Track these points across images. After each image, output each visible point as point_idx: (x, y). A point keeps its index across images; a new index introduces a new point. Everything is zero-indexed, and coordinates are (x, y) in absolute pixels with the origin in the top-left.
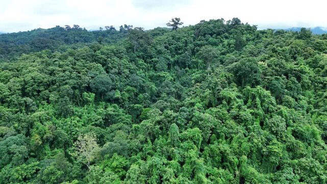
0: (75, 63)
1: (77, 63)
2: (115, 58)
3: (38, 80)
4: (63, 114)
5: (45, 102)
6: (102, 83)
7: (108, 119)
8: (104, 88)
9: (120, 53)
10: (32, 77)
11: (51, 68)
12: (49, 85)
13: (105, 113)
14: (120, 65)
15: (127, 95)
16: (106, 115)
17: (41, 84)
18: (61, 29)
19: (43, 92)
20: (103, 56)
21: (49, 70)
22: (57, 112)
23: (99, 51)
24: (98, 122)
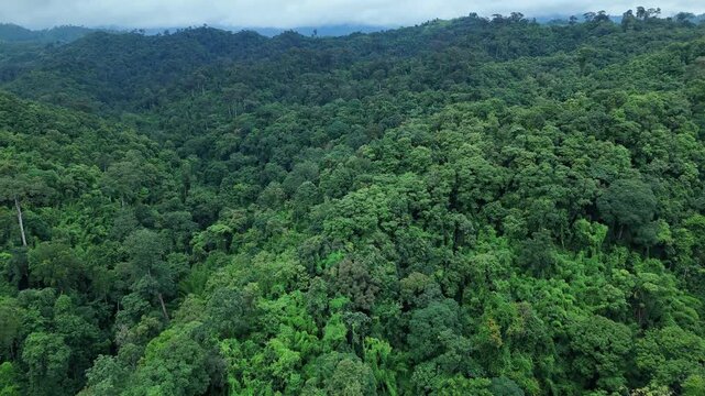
0: (561, 141)
1: (566, 141)
2: (662, 130)
3: (485, 177)
4: (533, 267)
5: (491, 229)
6: (633, 202)
7: (638, 301)
8: (635, 217)
9: (673, 114)
10: (472, 170)
11: (509, 149)
12: (502, 192)
13: (633, 284)
14: (674, 149)
15: (690, 238)
16: (634, 289)
17: (487, 187)
18: (484, 22)
19: (490, 207)
20: (630, 124)
21: (504, 154)
22: (521, 260)
23: (621, 110)
24: (615, 306)
